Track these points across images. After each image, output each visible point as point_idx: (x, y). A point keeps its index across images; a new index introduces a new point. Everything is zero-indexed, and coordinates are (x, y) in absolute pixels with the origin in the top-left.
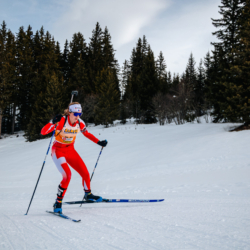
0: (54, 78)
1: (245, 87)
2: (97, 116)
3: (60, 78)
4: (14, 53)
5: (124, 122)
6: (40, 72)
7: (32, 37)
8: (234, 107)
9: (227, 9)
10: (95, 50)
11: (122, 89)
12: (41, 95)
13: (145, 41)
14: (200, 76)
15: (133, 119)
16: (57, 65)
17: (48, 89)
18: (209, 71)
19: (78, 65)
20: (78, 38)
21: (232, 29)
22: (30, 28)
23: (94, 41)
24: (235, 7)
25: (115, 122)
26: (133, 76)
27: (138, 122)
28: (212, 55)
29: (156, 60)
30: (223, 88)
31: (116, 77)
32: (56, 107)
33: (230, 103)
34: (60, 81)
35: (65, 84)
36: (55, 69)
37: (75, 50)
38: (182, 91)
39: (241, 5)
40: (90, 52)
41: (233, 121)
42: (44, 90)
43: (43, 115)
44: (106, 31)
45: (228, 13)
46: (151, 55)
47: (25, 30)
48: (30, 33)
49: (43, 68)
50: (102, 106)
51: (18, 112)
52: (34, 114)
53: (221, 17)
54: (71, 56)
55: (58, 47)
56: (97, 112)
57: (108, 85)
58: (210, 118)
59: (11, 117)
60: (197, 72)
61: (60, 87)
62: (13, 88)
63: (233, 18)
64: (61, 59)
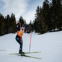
0: (3, 23)
1: (41, 27)
8: (39, 30)
9: (37, 12)
14: (32, 24)
16: (4, 21)
17: (2, 26)
18: (34, 23)
19: (8, 21)
20: (8, 16)
21: (38, 16)
23: (12, 16)
24: (38, 12)
25: (16, 33)
28: (34, 20)
30: (37, 27)
32: (3, 30)
33: (38, 29)
34: (4, 24)
35: (5, 25)
36: (3, 22)
37: (7, 18)
38: (29, 27)
39: (39, 12)
40: (11, 18)
41: (39, 33)
44: (14, 15)
45: (37, 13)
46: (23, 20)
50: (13, 30)
53: (36, 14)
54: (7, 19)
55: (4, 17)
56: (12, 31)
58: (35, 32)
60: (32, 23)
61: (4, 25)
63: (38, 14)
64: (5, 20)
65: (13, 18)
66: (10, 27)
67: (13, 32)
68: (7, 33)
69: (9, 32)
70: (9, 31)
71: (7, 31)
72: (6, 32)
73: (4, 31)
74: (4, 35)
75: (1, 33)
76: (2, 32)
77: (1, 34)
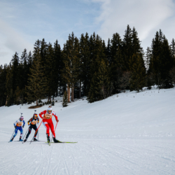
0: (103, 62)
2: (131, 85)
3: (106, 62)
4: (79, 50)
5: (150, 88)
6: (94, 60)
7: (89, 39)
10: (127, 43)
11: (147, 67)
12: (95, 74)
13: (161, 33)
15: (156, 86)
16: (104, 55)
17: (99, 70)
19: (117, 54)
20: (116, 36)
22: (87, 34)
23: (126, 36)
25: (144, 88)
26: (154, 57)
27: (160, 88)
29: (169, 45)
31: (142, 59)
32: (105, 81)
34: (107, 65)
35: (110, 66)
36: (103, 57)
37: (114, 44)
40: (124, 44)
42: (97, 71)
43: (97, 86)
44: (134, 30)
46: (166, 42)
47: (84, 35)
48: (87, 37)
49: (96, 57)
50: (134, 79)
51: (82, 85)
52: (92, 86)
54: (112, 48)
55: (104, 43)
56: (131, 83)
57: (138, 65)
59: (79, 89)
61: (106, 68)
62: (79, 71)
64: (106, 50)
65: (131, 41)
66: (124, 70)
67: (134, 86)
68: (116, 91)
69: (121, 86)
70: (121, 83)
71: (114, 85)
72: (112, 88)
73: (106, 85)
74: (106, 97)
75: (99, 90)
76: (100, 87)
77: (99, 95)
